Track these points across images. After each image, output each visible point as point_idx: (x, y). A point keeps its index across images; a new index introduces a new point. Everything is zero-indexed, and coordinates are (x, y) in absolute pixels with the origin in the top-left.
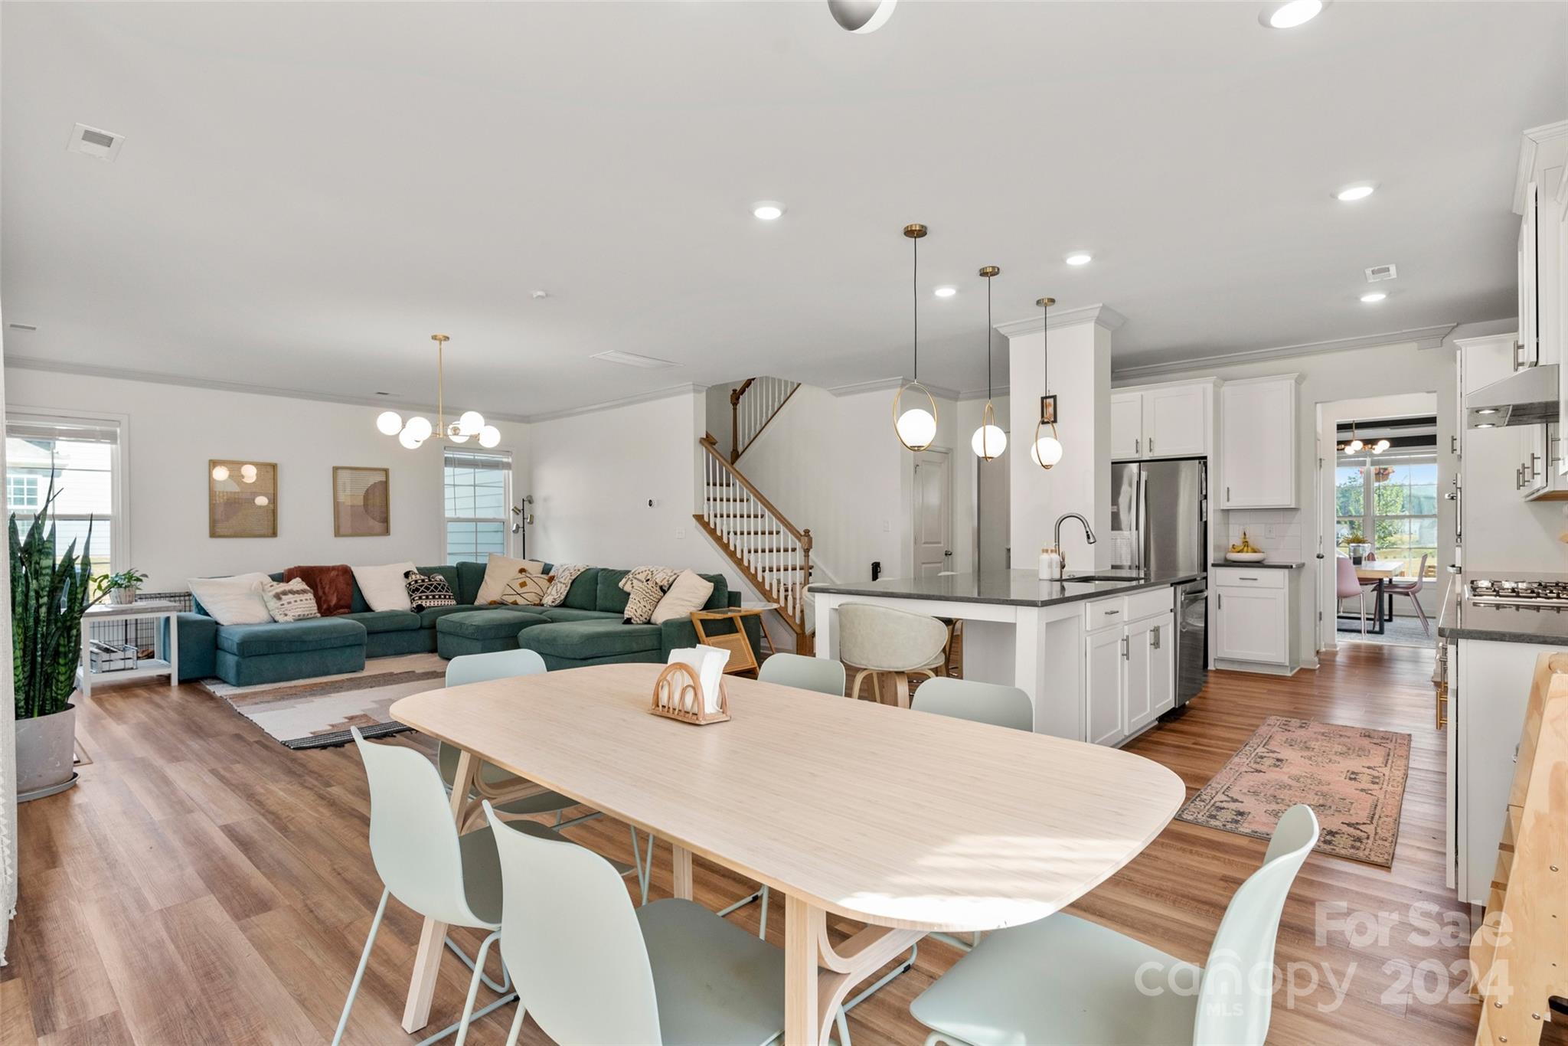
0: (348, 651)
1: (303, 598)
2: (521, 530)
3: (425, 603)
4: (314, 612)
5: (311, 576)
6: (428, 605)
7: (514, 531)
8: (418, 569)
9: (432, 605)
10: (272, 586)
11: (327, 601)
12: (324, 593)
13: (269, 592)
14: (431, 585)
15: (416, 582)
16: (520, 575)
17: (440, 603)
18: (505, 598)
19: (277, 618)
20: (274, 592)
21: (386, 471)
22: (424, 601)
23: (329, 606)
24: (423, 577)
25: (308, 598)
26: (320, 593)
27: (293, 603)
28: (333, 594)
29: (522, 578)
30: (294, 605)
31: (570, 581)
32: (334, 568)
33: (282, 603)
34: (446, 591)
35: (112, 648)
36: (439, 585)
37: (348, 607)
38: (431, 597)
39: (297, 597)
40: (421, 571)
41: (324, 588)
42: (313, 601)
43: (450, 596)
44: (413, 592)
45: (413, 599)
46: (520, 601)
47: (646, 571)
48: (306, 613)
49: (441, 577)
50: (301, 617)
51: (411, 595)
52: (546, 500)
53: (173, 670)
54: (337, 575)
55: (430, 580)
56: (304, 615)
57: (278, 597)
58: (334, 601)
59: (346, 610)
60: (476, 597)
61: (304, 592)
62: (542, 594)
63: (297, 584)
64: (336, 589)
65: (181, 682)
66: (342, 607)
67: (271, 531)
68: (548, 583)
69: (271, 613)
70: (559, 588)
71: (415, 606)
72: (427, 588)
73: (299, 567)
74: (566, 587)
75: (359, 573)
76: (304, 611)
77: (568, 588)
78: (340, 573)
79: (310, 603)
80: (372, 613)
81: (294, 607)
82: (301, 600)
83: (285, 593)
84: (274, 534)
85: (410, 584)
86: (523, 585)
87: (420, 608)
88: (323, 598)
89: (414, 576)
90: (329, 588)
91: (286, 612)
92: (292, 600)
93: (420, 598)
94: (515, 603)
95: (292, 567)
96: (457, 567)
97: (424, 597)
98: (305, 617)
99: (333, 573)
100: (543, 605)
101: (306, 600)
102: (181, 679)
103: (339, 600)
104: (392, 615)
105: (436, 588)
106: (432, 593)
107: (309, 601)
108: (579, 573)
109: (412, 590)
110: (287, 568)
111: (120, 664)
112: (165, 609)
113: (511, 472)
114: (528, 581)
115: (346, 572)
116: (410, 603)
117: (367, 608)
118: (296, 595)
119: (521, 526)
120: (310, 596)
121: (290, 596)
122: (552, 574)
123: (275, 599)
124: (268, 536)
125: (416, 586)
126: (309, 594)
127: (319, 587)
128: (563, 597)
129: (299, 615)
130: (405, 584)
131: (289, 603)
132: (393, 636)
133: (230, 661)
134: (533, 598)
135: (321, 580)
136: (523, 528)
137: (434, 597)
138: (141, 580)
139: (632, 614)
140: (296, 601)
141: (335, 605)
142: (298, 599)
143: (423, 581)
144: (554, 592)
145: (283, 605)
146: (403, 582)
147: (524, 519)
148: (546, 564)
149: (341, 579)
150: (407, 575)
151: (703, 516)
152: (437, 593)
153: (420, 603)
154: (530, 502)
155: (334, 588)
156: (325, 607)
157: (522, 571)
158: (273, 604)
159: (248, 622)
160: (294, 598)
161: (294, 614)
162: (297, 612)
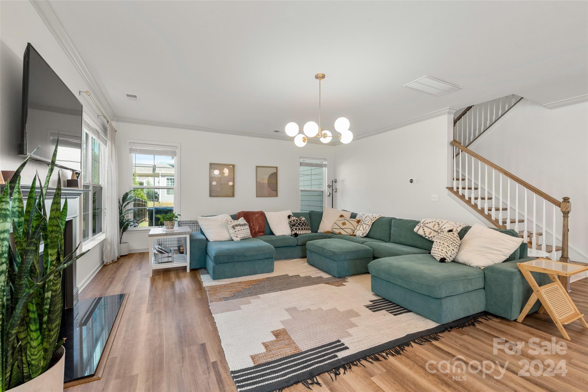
0: (266, 261)
1: (245, 228)
2: (331, 195)
3: (298, 232)
4: (249, 235)
5: (247, 216)
6: (300, 233)
7: (328, 196)
8: (293, 213)
9: (301, 233)
10: (231, 222)
11: (254, 229)
12: (253, 225)
13: (230, 224)
14: (301, 223)
15: (294, 221)
16: (341, 219)
17: (305, 232)
18: (334, 230)
19: (233, 238)
20: (231, 225)
21: (277, 168)
22: (298, 231)
23: (255, 232)
24: (297, 218)
25: (247, 228)
26: (252, 225)
28: (257, 225)
29: (342, 220)
30: (241, 232)
31: (371, 224)
32: (257, 213)
33: (235, 231)
34: (307, 226)
35: (163, 251)
36: (304, 222)
37: (263, 232)
38: (301, 229)
39: (242, 228)
40: (295, 215)
41: (253, 222)
42: (249, 230)
43: (309, 228)
44: (293, 226)
45: (293, 229)
46: (343, 233)
47: (432, 222)
48: (246, 236)
49: (304, 219)
50: (244, 238)
51: (292, 228)
52: (343, 181)
53: (187, 264)
54: (259, 216)
55: (300, 220)
56: (245, 237)
57: (234, 227)
58: (257, 229)
59: (262, 234)
60: (319, 228)
61: (245, 225)
62: (354, 230)
63: (242, 221)
64: (258, 223)
65: (191, 270)
66: (261, 232)
67: (232, 194)
68: (357, 224)
69: (231, 235)
70: (364, 227)
71: (293, 233)
72: (299, 224)
73: (243, 212)
74: (369, 226)
75: (268, 215)
76: (244, 235)
77: (370, 228)
78: (260, 215)
80: (274, 236)
81: (240, 233)
82: (244, 229)
83: (237, 226)
84: (233, 196)
85: (291, 222)
86: (344, 224)
87: (296, 235)
88: (253, 227)
89: (292, 218)
90: (255, 223)
91: (237, 235)
92: (240, 229)
93: (296, 229)
94: (340, 233)
95: (240, 211)
96: (309, 213)
97: (298, 229)
98: (245, 238)
99: (257, 215)
100: (355, 236)
101: (246, 229)
102: (191, 269)
103: (259, 228)
104: (283, 238)
105: (303, 224)
106: (302, 227)
107: (247, 230)
108: (376, 219)
109: (292, 225)
110: (238, 212)
111: (166, 260)
112: (185, 233)
113: (326, 169)
114: (346, 221)
115: (262, 215)
116: (291, 231)
117: (272, 234)
118: (242, 227)
119: (331, 193)
120: (247, 227)
121: (239, 227)
122: (358, 218)
123: (232, 229)
124: (231, 197)
125: (294, 223)
126: (247, 226)
127: (251, 221)
128: (367, 232)
129: (243, 237)
130: (288, 222)
131: (238, 231)
132: (284, 249)
133: (211, 264)
134: (350, 232)
135: (252, 218)
136: (332, 194)
137: (302, 229)
138: (177, 217)
139: (444, 255)
140: (241, 230)
141: (258, 231)
143: (297, 220)
144: (361, 229)
145: (236, 231)
146: (287, 221)
147: (333, 190)
148: (352, 213)
149: (260, 218)
150: (289, 217)
151: (453, 188)
152: (303, 227)
153: (296, 232)
154: (336, 182)
155: (257, 222)
156: (253, 232)
157: (342, 216)
158: (232, 231)
159: (220, 240)
160: (240, 228)
161: (240, 236)
162: (242, 235)
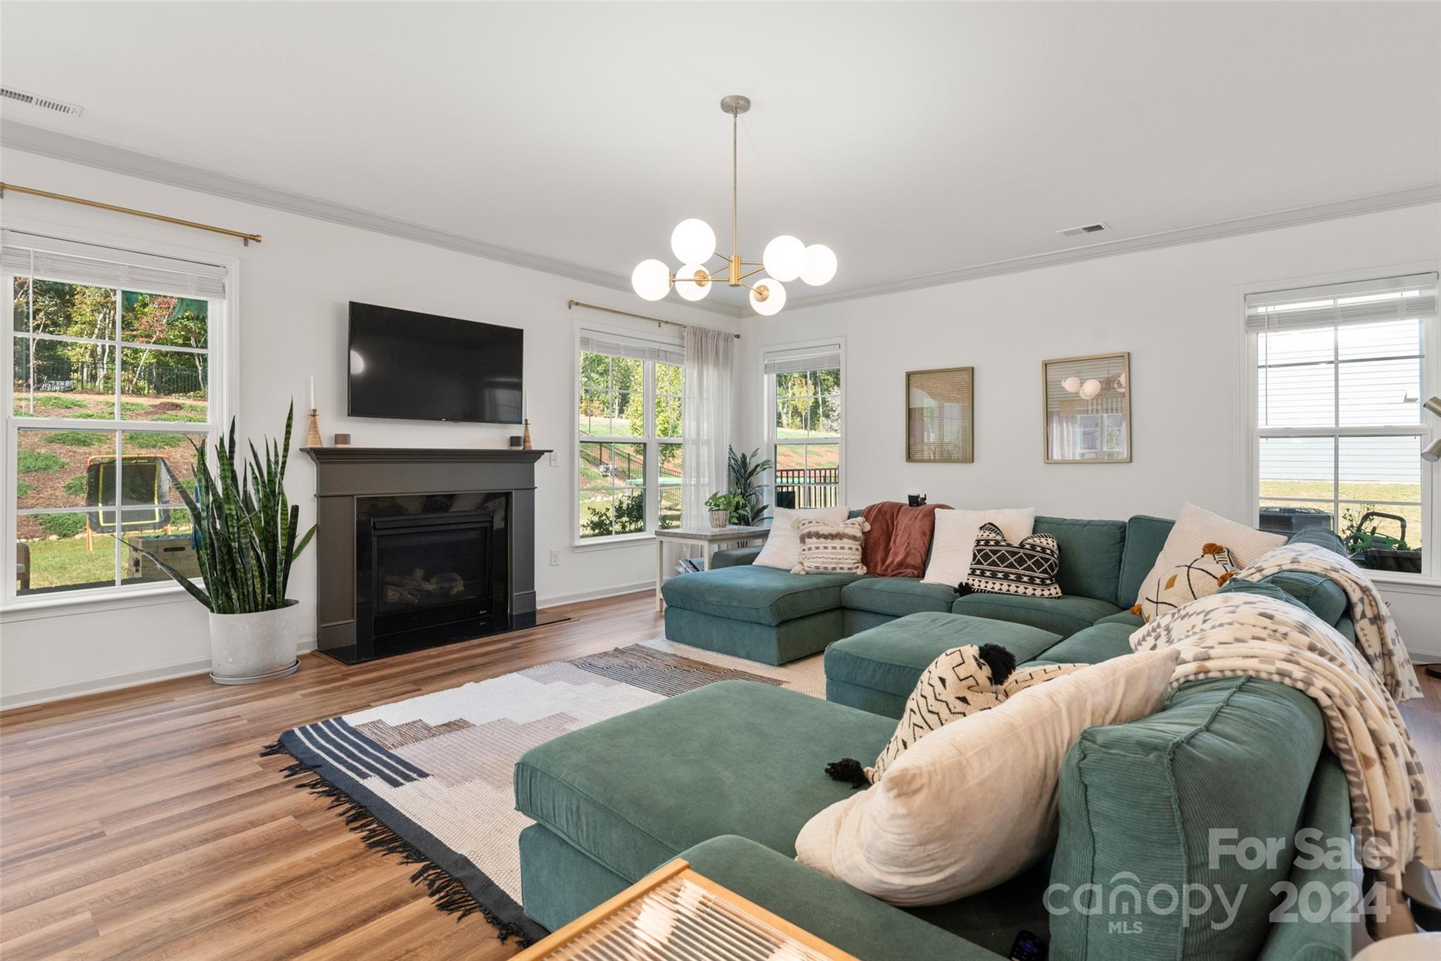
1: (839, 546)
10: (805, 524)
11: (894, 554)
20: (801, 533)
23: (893, 562)
25: (854, 547)
27: (814, 550)
33: (802, 547)
45: (977, 570)
48: (834, 566)
50: (822, 570)
54: (916, 518)
55: (1009, 545)
56: (827, 568)
57: (801, 538)
58: (900, 556)
61: (848, 536)
64: (908, 538)
67: (967, 455)
76: (831, 563)
78: (920, 515)
79: (844, 554)
81: (813, 556)
82: (825, 548)
83: (809, 536)
84: (970, 459)
87: (965, 591)
88: (892, 550)
90: (902, 536)
91: (804, 561)
98: (829, 571)
99: (912, 515)
101: (845, 549)
103: (907, 554)
107: (848, 551)
115: (927, 516)
118: (832, 541)
121: (814, 540)
123: (797, 541)
124: (965, 462)
126: (856, 541)
127: (894, 534)
129: (817, 568)
131: (811, 549)
135: (898, 523)
140: (817, 548)
141: (899, 563)
142: (821, 546)
145: (804, 550)
149: (918, 524)
155: (906, 536)
156: (889, 561)
159: (775, 566)
160: (816, 543)
161: (809, 564)
162: (816, 562)
